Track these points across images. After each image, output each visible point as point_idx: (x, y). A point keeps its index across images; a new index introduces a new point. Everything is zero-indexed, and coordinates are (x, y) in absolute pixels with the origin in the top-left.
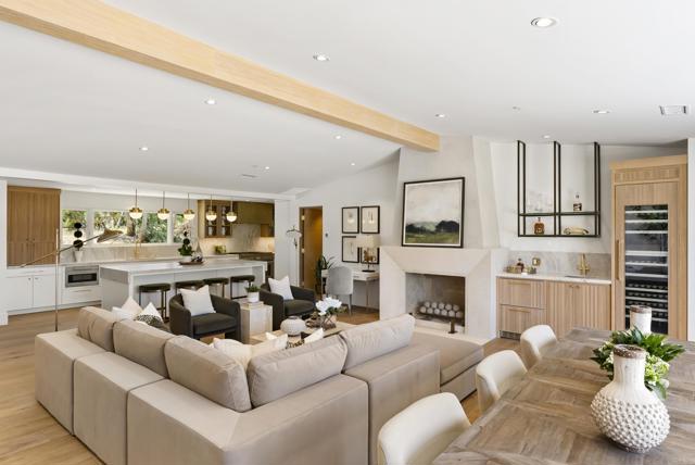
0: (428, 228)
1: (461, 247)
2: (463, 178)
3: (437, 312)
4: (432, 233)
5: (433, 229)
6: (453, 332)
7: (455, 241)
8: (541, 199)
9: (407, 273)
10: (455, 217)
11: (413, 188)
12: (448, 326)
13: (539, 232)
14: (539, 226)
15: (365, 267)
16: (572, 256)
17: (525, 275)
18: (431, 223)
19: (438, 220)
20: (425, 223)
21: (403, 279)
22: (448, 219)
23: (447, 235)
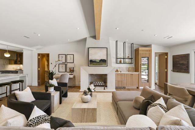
0: (97, 61)
1: (107, 66)
2: (107, 48)
3: (97, 84)
4: (98, 62)
5: (98, 61)
6: (104, 89)
7: (106, 64)
8: (121, 55)
9: (89, 74)
10: (105, 58)
11: (91, 49)
12: (103, 88)
13: (120, 63)
14: (120, 61)
15: (70, 73)
16: (126, 68)
17: (119, 73)
18: (98, 60)
19: (100, 59)
20: (96, 60)
21: (88, 76)
22: (103, 59)
23: (103, 63)
